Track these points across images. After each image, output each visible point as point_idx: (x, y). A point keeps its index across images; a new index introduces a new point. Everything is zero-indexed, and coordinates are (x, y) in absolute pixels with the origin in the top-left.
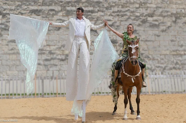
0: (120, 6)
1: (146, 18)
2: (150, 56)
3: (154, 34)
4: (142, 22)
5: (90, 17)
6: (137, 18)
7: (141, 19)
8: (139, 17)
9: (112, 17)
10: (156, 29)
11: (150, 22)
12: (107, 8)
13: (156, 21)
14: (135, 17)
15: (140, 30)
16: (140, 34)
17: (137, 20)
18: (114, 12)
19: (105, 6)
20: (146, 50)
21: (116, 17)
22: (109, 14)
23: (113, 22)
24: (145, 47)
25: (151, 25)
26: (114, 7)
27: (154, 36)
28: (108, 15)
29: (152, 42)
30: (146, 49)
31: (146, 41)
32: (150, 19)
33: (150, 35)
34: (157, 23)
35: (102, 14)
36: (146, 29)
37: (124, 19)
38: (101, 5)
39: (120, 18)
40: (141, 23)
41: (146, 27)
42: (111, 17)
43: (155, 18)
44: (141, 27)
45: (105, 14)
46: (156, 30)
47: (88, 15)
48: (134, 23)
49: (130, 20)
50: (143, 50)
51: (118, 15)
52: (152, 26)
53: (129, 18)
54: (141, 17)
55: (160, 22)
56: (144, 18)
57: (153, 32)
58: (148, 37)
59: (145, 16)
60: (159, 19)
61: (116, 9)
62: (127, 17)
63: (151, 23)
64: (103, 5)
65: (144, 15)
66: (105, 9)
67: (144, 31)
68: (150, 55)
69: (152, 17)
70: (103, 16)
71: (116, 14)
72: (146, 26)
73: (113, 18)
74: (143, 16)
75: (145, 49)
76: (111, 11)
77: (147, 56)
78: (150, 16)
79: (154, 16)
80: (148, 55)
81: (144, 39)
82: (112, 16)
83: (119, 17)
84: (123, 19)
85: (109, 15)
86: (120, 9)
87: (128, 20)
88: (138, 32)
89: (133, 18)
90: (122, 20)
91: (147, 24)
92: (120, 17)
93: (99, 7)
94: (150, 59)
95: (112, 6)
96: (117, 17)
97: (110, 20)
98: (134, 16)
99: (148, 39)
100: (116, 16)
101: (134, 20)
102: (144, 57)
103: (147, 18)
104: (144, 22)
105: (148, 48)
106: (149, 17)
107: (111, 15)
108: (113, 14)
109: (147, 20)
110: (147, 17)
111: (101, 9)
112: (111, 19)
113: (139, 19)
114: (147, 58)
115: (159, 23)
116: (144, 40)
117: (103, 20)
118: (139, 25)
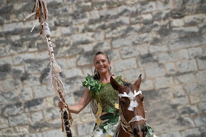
0: (105, 6)
1: (167, 21)
2: (194, 108)
3: (192, 55)
4: (160, 32)
5: (40, 42)
6: (148, 27)
7: (156, 26)
8: (152, 22)
9: (90, 34)
10: (197, 43)
11: (179, 29)
12: (75, 16)
13: (192, 24)
14: (142, 25)
15: (159, 52)
16: (161, 61)
17: (148, 32)
18: (92, 22)
19: (70, 11)
20: (181, 96)
21: (99, 33)
22: (81, 27)
23: (94, 44)
24: (178, 89)
25: (183, 35)
26: (90, 9)
27: (194, 61)
28: (80, 31)
29: (191, 75)
30: (182, 92)
31: (178, 74)
32: (177, 23)
33: (184, 59)
34: (195, 29)
35: (67, 30)
36: (172, 48)
37: (119, 32)
38: (60, 10)
39: (108, 33)
40: (159, 37)
41: (172, 44)
42: (87, 35)
43: (189, 18)
44: (160, 44)
45: (73, 30)
46: (196, 47)
47: (35, 39)
48: (144, 39)
49: (132, 33)
50: (175, 96)
51: (103, 28)
52: (186, 37)
53: (129, 29)
54: (156, 22)
55: (201, 25)
56: (163, 23)
57: (191, 51)
58: (180, 65)
59: (164, 19)
60: (199, 19)
61: (96, 14)
62: (124, 27)
63: (181, 31)
64: (65, 10)
65: (163, 15)
66: (70, 19)
67: (169, 52)
68: (193, 104)
69: (181, 17)
70: (68, 35)
71: (97, 25)
72: (172, 41)
73: (93, 36)
74: (159, 20)
75: (179, 95)
76: (86, 20)
77: (186, 110)
78: (177, 15)
79: (186, 13)
80: (188, 106)
81: (171, 70)
82: (90, 31)
83: (106, 31)
84: (116, 34)
85: (83, 31)
86: (105, 11)
87: (128, 34)
88: (155, 57)
89: (138, 27)
90: (114, 36)
91: (174, 36)
92: (109, 29)
93: (57, 15)
94: (196, 115)
95: (85, 10)
96: (102, 32)
97: (86, 42)
98: (140, 23)
99: (183, 70)
100: (100, 30)
101: (141, 31)
102: (180, 112)
103: (170, 23)
104: (165, 31)
105: (185, 90)
106: (175, 18)
107: (86, 30)
108: (91, 27)
109: (171, 28)
110: (171, 19)
111: (63, 19)
112: (90, 39)
113: (152, 27)
114: (186, 115)
115: (201, 29)
116: (173, 73)
117: (71, 44)
118: (155, 41)
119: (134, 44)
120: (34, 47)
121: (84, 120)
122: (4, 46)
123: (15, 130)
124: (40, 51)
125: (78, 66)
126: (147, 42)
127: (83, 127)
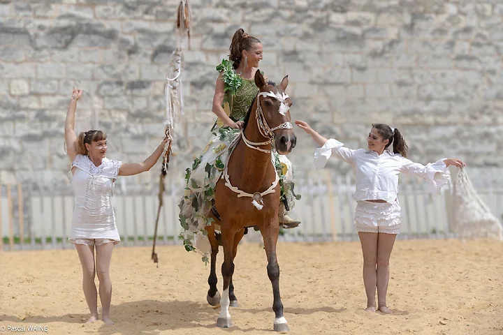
1: (324, 14)
2: (337, 129)
3: (348, 63)
4: (314, 26)
5: (160, 9)
6: (300, 16)
7: (310, 17)
8: (306, 10)
9: (226, 11)
10: (356, 49)
11: (338, 26)
13: (356, 23)
14: (293, 12)
15: (308, 51)
16: (308, 63)
17: (299, 22)
20: (324, 112)
21: (237, 11)
23: (228, 25)
24: (322, 102)
25: (341, 35)
27: (348, 71)
28: (214, 4)
29: (341, 88)
30: (325, 107)
31: (326, 83)
32: (336, 18)
33: (337, 65)
34: (357, 31)
36: (325, 48)
37: (262, 16)
39: (248, 14)
40: (311, 31)
41: (326, 44)
42: (221, 12)
43: (352, 15)
44: (310, 41)
46: (355, 53)
48: (292, 30)
49: (278, 20)
50: (316, 110)
51: (243, 6)
52: (344, 38)
53: (276, 15)
54: (310, 12)
55: (365, 27)
56: (319, 15)
57: (347, 57)
58: (330, 73)
59: (323, 10)
60: (364, 19)
62: (270, 11)
63: (340, 30)
65: (321, 5)
67: (320, 53)
68: (336, 124)
69: (343, 11)
72: (327, 40)
73: (228, 15)
74: (316, 10)
75: (321, 109)
77: (326, 130)
78: (339, 9)
79: (351, 8)
80: (330, 125)
81: (319, 77)
82: (226, 6)
83: (246, 11)
84: (257, 17)
85: (217, 6)
87: (274, 20)
88: (301, 57)
89: (287, 14)
90: (255, 19)
91: (330, 34)
92: (250, 10)
96: (241, 12)
97: (219, 21)
98: (290, 9)
99: (332, 79)
100: (238, 8)
101: (291, 19)
103: (328, 16)
104: (320, 26)
105: (330, 104)
106: (335, 11)
107: (221, 5)
109: (328, 23)
110: (330, 11)
112: (224, 17)
113: (306, 18)
115: (364, 32)
116: (320, 81)
117: (199, 19)
118: (306, 36)
119: (279, 35)
120: (152, 14)
121: (198, 119)
122: (114, 6)
123: (110, 114)
124: (158, 20)
125: (202, 50)
126: (295, 35)
127: (195, 127)
